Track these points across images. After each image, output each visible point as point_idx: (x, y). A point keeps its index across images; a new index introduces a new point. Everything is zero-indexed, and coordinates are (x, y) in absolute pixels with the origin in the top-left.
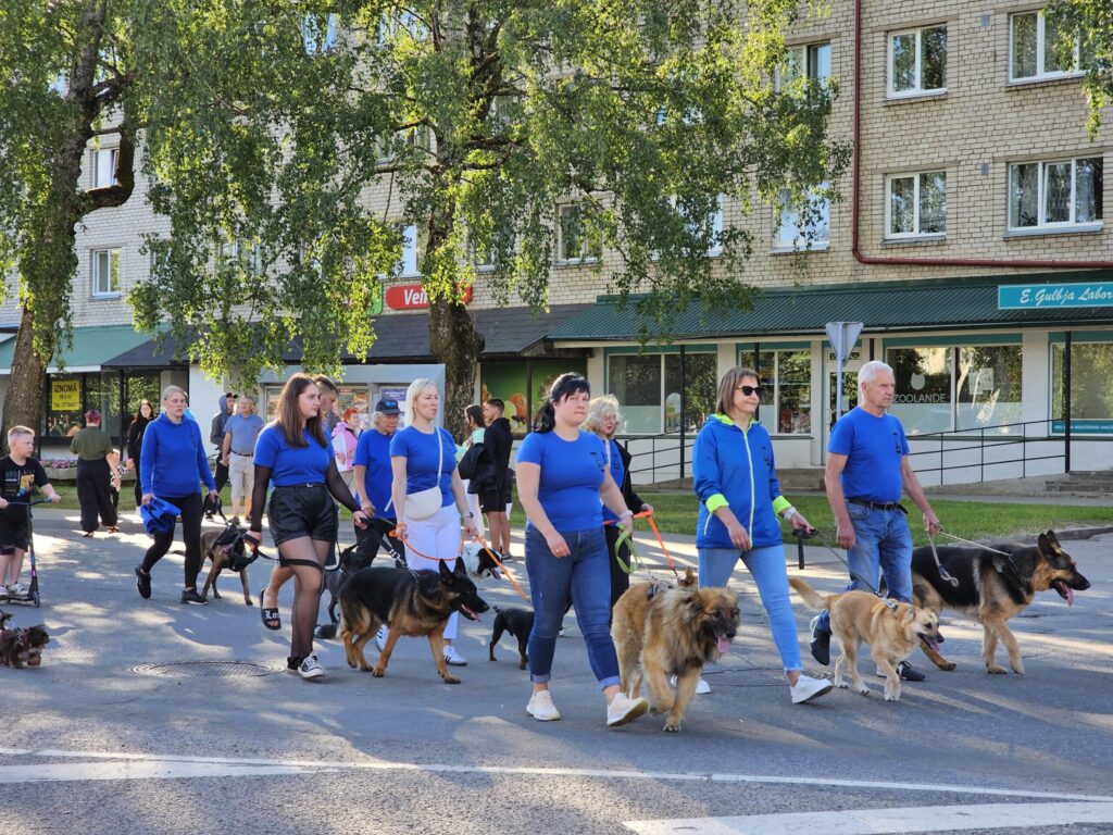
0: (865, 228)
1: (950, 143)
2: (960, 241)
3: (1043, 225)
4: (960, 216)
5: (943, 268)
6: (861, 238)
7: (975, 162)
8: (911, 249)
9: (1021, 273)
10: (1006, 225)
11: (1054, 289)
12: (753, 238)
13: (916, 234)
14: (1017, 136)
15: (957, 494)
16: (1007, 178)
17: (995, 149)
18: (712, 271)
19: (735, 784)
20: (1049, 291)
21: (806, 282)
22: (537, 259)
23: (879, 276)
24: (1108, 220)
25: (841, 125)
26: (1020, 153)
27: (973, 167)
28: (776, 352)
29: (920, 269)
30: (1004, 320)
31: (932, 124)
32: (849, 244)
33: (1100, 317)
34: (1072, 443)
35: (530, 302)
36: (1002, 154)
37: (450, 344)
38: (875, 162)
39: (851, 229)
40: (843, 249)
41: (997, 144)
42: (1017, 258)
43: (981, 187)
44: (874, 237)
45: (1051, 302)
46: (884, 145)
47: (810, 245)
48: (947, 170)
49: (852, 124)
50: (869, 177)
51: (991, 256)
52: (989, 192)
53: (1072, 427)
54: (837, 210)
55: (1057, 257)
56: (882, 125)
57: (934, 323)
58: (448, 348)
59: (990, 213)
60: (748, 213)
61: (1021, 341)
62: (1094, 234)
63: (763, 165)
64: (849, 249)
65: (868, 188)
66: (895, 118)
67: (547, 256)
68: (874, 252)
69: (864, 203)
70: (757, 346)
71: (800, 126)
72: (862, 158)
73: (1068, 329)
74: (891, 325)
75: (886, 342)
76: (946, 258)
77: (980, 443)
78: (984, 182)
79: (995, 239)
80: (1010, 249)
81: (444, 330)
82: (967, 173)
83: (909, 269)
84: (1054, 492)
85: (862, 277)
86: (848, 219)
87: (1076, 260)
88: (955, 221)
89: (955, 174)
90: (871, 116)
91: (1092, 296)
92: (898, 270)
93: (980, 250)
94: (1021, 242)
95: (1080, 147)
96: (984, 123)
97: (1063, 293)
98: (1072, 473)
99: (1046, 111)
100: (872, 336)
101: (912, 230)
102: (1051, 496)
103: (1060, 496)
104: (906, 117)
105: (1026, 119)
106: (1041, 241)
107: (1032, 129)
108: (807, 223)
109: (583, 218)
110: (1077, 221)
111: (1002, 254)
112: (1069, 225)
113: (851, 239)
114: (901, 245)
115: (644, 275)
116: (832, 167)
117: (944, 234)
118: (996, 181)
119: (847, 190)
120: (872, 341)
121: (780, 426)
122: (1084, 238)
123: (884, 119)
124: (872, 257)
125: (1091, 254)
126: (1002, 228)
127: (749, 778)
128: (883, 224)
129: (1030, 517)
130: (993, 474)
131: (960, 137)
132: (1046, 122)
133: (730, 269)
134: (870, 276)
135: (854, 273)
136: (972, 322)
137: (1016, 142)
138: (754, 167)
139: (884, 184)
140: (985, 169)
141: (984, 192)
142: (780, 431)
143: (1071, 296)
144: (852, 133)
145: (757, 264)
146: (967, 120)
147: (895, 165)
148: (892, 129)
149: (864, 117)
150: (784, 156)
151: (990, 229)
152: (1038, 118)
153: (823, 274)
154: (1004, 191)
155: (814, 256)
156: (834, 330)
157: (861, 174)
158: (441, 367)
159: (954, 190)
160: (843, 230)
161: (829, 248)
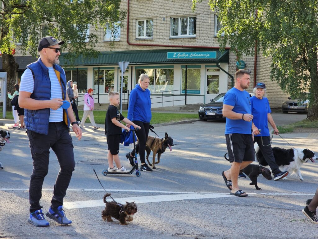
0: (131, 35)
1: (155, 11)
2: (157, 39)
3: (180, 35)
4: (157, 32)
5: (152, 47)
6: (129, 38)
7: (161, 17)
8: (144, 41)
9: (174, 49)
10: (170, 35)
11: (183, 53)
12: (98, 37)
13: (145, 37)
14: (173, 10)
15: (155, 110)
16: (170, 22)
17: (167, 13)
18: (86, 46)
19: (91, 191)
20: (181, 54)
21: (113, 50)
22: (34, 42)
23: (134, 49)
24: (198, 35)
25: (124, 5)
26: (174, 15)
27: (161, 18)
28: (104, 70)
29: (146, 47)
30: (169, 62)
31: (149, 6)
32: (126, 39)
33: (195, 61)
34: (187, 96)
35: (32, 54)
36: (169, 15)
37: (8, 66)
38: (134, 16)
39: (126, 35)
40: (124, 41)
41: (168, 12)
42: (173, 45)
43: (163, 24)
44: (133, 38)
45: (182, 57)
46: (136, 11)
47: (114, 39)
48: (154, 19)
49: (127, 5)
50: (131, 20)
51: (165, 44)
52: (165, 26)
53: (187, 92)
54: (122, 29)
55: (184, 44)
56: (135, 5)
57: (149, 62)
58: (7, 68)
59: (166, 32)
60: (97, 30)
61: (173, 67)
62: (194, 38)
63: (101, 16)
64: (126, 41)
65: (132, 23)
66: (139, 4)
67: (38, 41)
68: (133, 42)
69: (130, 28)
70: (99, 68)
71: (112, 5)
72: (130, 15)
73: (186, 64)
74: (137, 63)
75: (136, 67)
76: (153, 44)
77: (161, 96)
78: (164, 23)
79: (167, 39)
80: (171, 42)
81: (6, 62)
82: (159, 20)
83: (143, 47)
84: (182, 110)
85: (130, 49)
86: (126, 32)
87: (189, 45)
88: (155, 33)
89: (156, 20)
90: (132, 3)
91: (193, 56)
92: (140, 47)
93: (163, 42)
94: (174, 40)
95: (190, 14)
96: (164, 6)
97: (185, 54)
98: (187, 105)
99: (181, 3)
100: (132, 66)
101: (144, 36)
102: (181, 111)
103: (184, 111)
104: (142, 3)
105: (176, 5)
106: (179, 40)
107: (177, 8)
108: (114, 33)
109: (48, 30)
110: (189, 35)
111: (168, 43)
112: (187, 35)
113: (126, 38)
114: (140, 40)
115: (66, 47)
116: (121, 17)
117: (153, 37)
118: (167, 23)
119: (125, 24)
120: (132, 67)
121: (105, 91)
122: (191, 39)
123: (136, 4)
124: (132, 43)
125: (193, 44)
126: (169, 36)
127: (95, 190)
128: (136, 34)
129: (175, 117)
130: (165, 105)
131: (157, 10)
132: (181, 6)
133: (91, 46)
134: (132, 48)
135: (127, 48)
136: (160, 62)
137: (173, 12)
138: (99, 16)
139: (136, 22)
140: (164, 19)
141: (164, 26)
142: (105, 93)
143: (187, 55)
144: (127, 7)
145: (99, 45)
146: (159, 5)
147: (139, 17)
148: (138, 6)
149: (131, 3)
150: (107, 13)
151: (165, 36)
152: (179, 5)
153: (119, 48)
154: (169, 25)
155: (116, 42)
156: (121, 64)
157: (129, 19)
158: (6, 73)
159: (155, 25)
160: (124, 35)
161: (120, 40)
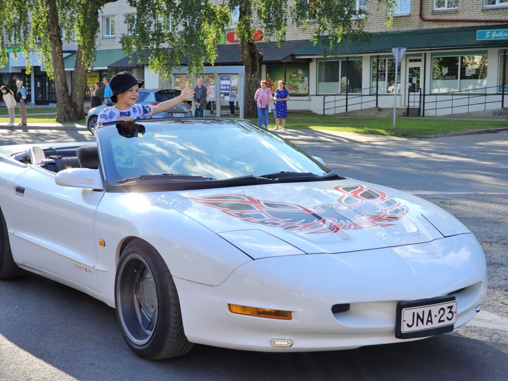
0: (425, 6)
2: (464, 11)
3: (498, 4)
4: (464, 1)
5: (456, 23)
6: (423, 10)
8: (444, 15)
9: (488, 25)
10: (482, 4)
11: (500, 31)
13: (446, 8)
20: (498, 32)
21: (400, 29)
23: (430, 26)
28: (387, 59)
29: (447, 23)
30: (479, 45)
32: (418, 13)
34: (505, 96)
39: (419, 6)
40: (415, 15)
42: (487, 18)
44: (429, 10)
45: (498, 37)
51: (476, 18)
53: (505, 89)
55: (503, 18)
57: (450, 46)
58: (247, 59)
61: (487, 53)
64: (418, 15)
70: (378, 57)
73: (504, 48)
74: (433, 47)
75: (432, 55)
76: (457, 18)
77: (467, 96)
79: (478, 10)
80: (484, 14)
81: (246, 52)
83: (442, 23)
84: (496, 116)
85: (423, 27)
86: (418, 2)
88: (462, 2)
92: (438, 24)
93: (472, 15)
94: (489, 12)
97: (503, 33)
98: (504, 108)
100: (425, 52)
102: (495, 118)
103: (498, 118)
106: (497, 11)
111: (480, 17)
113: (419, 11)
114: (439, 13)
117: (457, 8)
120: (425, 54)
124: (428, 18)
126: (481, 6)
128: (433, 4)
130: (473, 109)
134: (427, 26)
135: (420, 25)
136: (466, 45)
142: (387, 92)
143: (506, 35)
145: (380, 22)
151: (476, 6)
153: (407, 26)
155: (404, 18)
156: (395, 51)
160: (416, 7)
161: (410, 14)
